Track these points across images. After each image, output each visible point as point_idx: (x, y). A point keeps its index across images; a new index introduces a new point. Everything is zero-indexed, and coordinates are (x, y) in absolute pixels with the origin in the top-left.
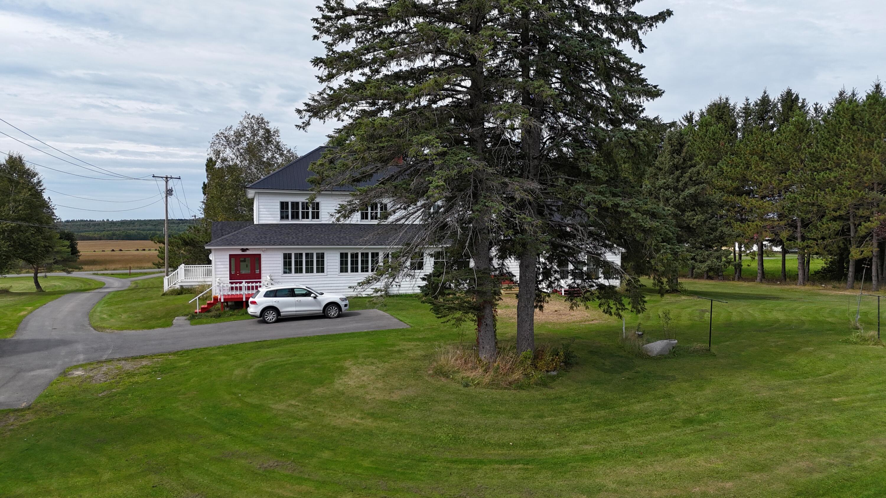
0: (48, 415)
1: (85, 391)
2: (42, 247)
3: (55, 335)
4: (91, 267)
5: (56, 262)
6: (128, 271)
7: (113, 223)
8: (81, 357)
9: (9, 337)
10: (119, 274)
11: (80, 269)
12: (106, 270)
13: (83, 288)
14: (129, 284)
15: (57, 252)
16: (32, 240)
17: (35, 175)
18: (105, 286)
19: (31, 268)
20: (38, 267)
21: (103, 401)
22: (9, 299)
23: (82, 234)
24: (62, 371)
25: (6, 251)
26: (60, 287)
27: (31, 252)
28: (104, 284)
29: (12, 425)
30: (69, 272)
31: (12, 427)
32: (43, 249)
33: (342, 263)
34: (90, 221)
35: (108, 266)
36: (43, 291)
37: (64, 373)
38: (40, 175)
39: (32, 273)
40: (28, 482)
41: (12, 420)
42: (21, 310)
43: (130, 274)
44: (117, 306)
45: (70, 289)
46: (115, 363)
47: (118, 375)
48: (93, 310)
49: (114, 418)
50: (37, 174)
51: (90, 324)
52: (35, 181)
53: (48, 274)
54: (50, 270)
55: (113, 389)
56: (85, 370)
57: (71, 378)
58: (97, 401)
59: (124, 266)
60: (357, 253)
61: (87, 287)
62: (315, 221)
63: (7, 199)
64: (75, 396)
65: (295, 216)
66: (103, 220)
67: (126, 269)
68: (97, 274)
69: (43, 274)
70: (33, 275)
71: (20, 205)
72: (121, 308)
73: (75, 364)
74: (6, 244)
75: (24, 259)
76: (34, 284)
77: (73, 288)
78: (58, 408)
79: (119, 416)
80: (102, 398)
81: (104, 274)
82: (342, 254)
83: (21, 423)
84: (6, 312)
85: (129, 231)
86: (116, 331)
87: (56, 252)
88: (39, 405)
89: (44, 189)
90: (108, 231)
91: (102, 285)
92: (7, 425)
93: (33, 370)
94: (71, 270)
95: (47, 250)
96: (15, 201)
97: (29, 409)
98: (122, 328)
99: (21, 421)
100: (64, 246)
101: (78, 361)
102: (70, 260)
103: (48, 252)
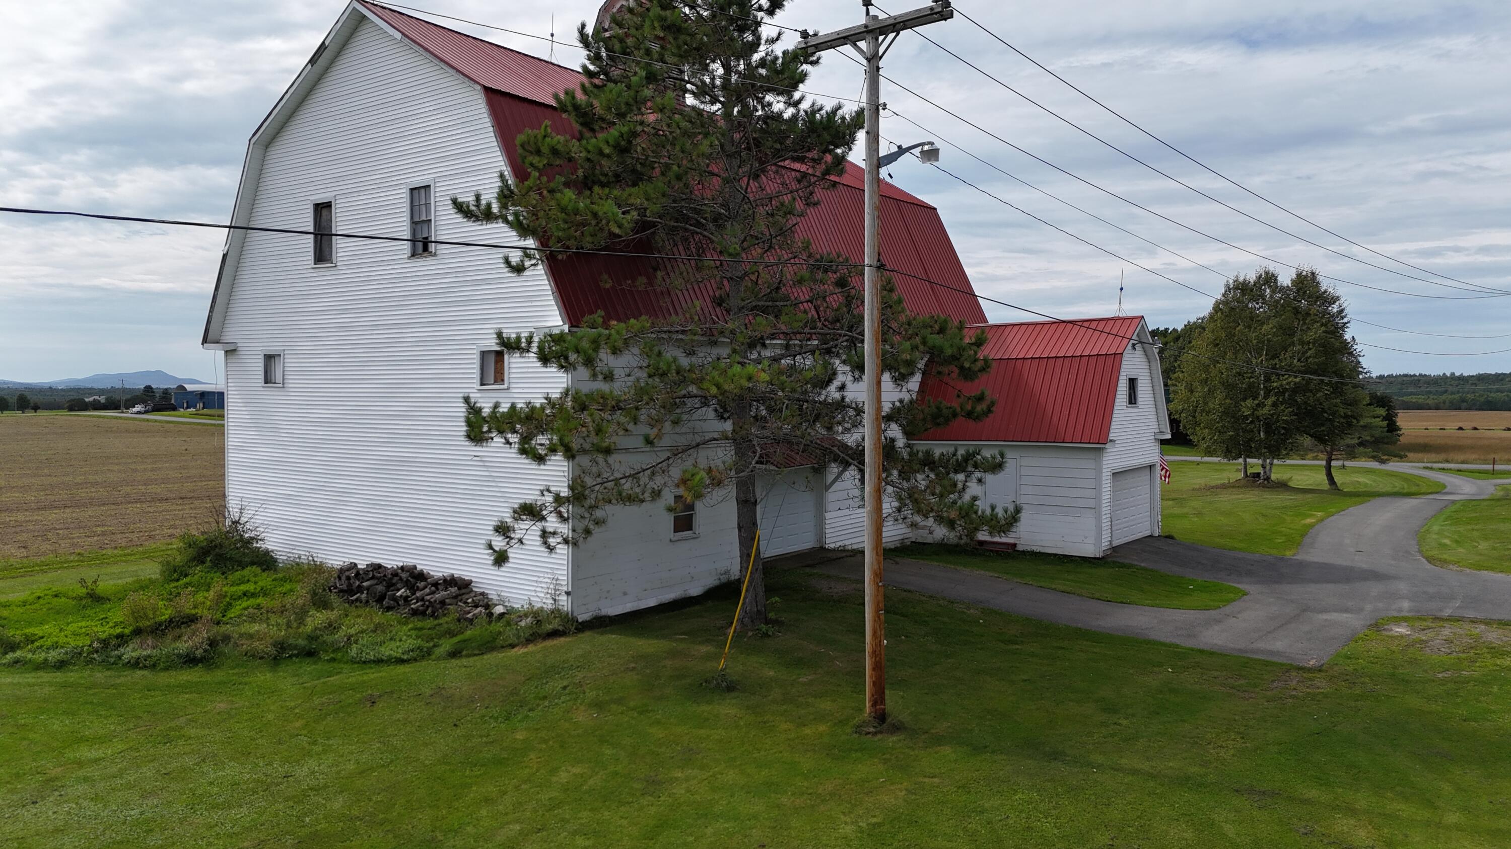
0: (1351, 688)
1: (1413, 662)
2: (1341, 417)
3: (1361, 563)
4: (1420, 455)
5: (1361, 444)
6: (1490, 467)
7: (1462, 379)
8: (1406, 605)
9: (1288, 554)
10: (1472, 471)
11: (1401, 457)
12: (1447, 461)
13: (1406, 491)
14: (1491, 489)
15: (1364, 427)
16: (1326, 405)
17: (1335, 299)
18: (1446, 490)
19: (1322, 452)
20: (1333, 450)
21: (1445, 688)
22: (1287, 497)
23: (1405, 398)
24: (1373, 622)
25: (1286, 422)
26: (1366, 485)
27: (1323, 425)
28: (1445, 487)
29: (1295, 689)
30: (1383, 462)
31: (1294, 693)
32: (1342, 420)
34: (1420, 375)
35: (1451, 456)
36: (1339, 490)
37: (1377, 626)
38: (1342, 300)
39: (1322, 460)
40: (1321, 785)
41: (1294, 682)
42: (1307, 516)
43: (1493, 473)
44: (1469, 527)
45: (1384, 490)
46: (1467, 626)
47: (1472, 648)
48: (1426, 528)
49: (1465, 721)
50: (1338, 298)
51: (1420, 551)
52: (1335, 310)
53: (1347, 463)
54: (1352, 456)
55: (1463, 670)
56: (1413, 628)
57: (1388, 636)
58: (1433, 684)
59: (1482, 457)
61: (1414, 489)
63: (1290, 341)
64: (1395, 668)
66: (1444, 374)
67: (1485, 462)
68: (1431, 469)
69: (1340, 463)
70: (1324, 463)
71: (1310, 349)
72: (1477, 530)
73: (1395, 614)
74: (1286, 411)
75: (1311, 436)
76: (1325, 478)
77: (1388, 489)
78: (1367, 680)
79: (1475, 720)
80: (1444, 682)
81: (1444, 469)
83: (1308, 690)
84: (1284, 516)
85: (1492, 395)
86: (1468, 571)
87: (1362, 426)
88: (1336, 668)
89: (1348, 322)
90: (1453, 393)
91: (1440, 489)
92: (1287, 688)
93: (1325, 610)
94: (1385, 457)
95: (1349, 424)
96: (1302, 343)
97: (1320, 671)
98: (1479, 567)
99: (1308, 687)
100: (1374, 418)
101: (1400, 610)
102: (1386, 440)
103: (1350, 425)
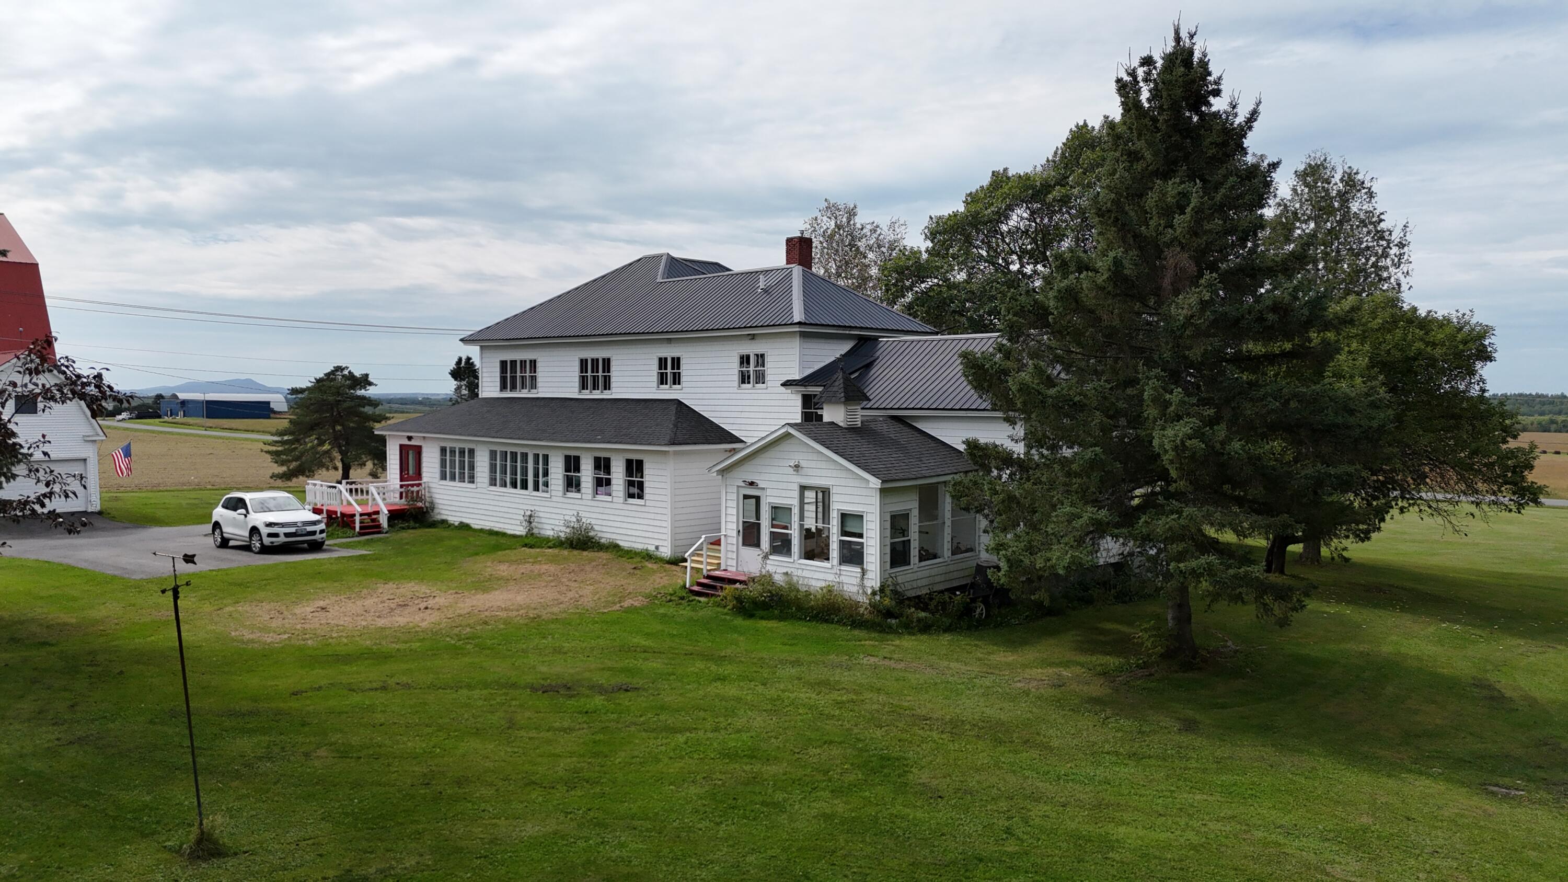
33: (491, 470)
60: (496, 452)
62: (527, 393)
65: (513, 385)
82: (491, 453)
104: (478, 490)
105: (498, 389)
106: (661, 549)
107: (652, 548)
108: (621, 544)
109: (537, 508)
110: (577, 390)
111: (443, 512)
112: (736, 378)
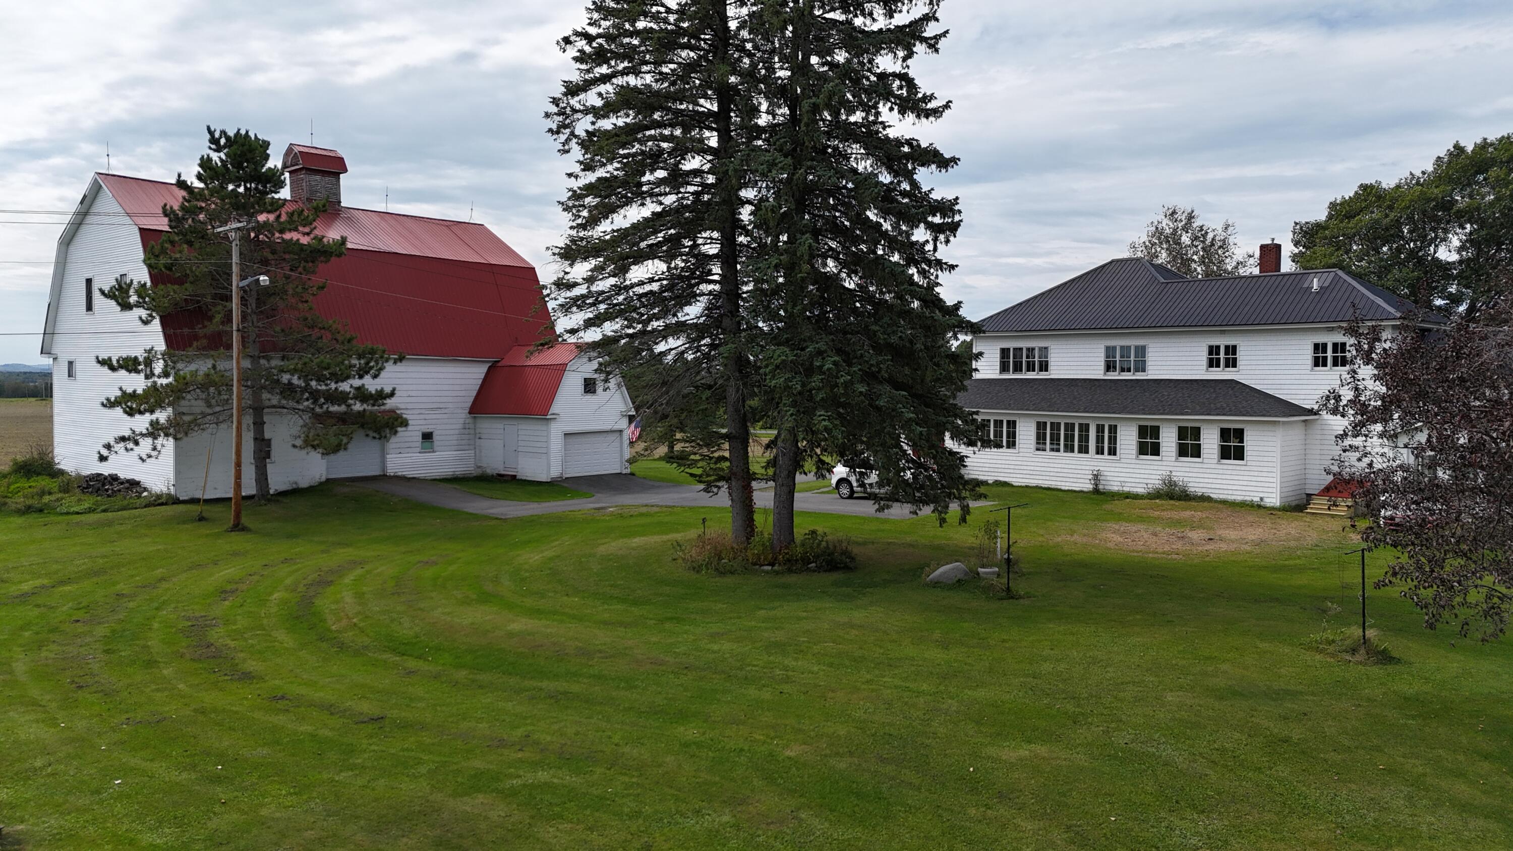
33: (1038, 438)
60: (1046, 423)
62: (1043, 375)
65: (1018, 368)
82: (1038, 424)
104: (1021, 454)
105: (998, 371)
106: (1266, 500)
107: (1257, 499)
108: (1212, 496)
109: (1101, 469)
110: (1102, 372)
111: (972, 472)
112: (1309, 361)
